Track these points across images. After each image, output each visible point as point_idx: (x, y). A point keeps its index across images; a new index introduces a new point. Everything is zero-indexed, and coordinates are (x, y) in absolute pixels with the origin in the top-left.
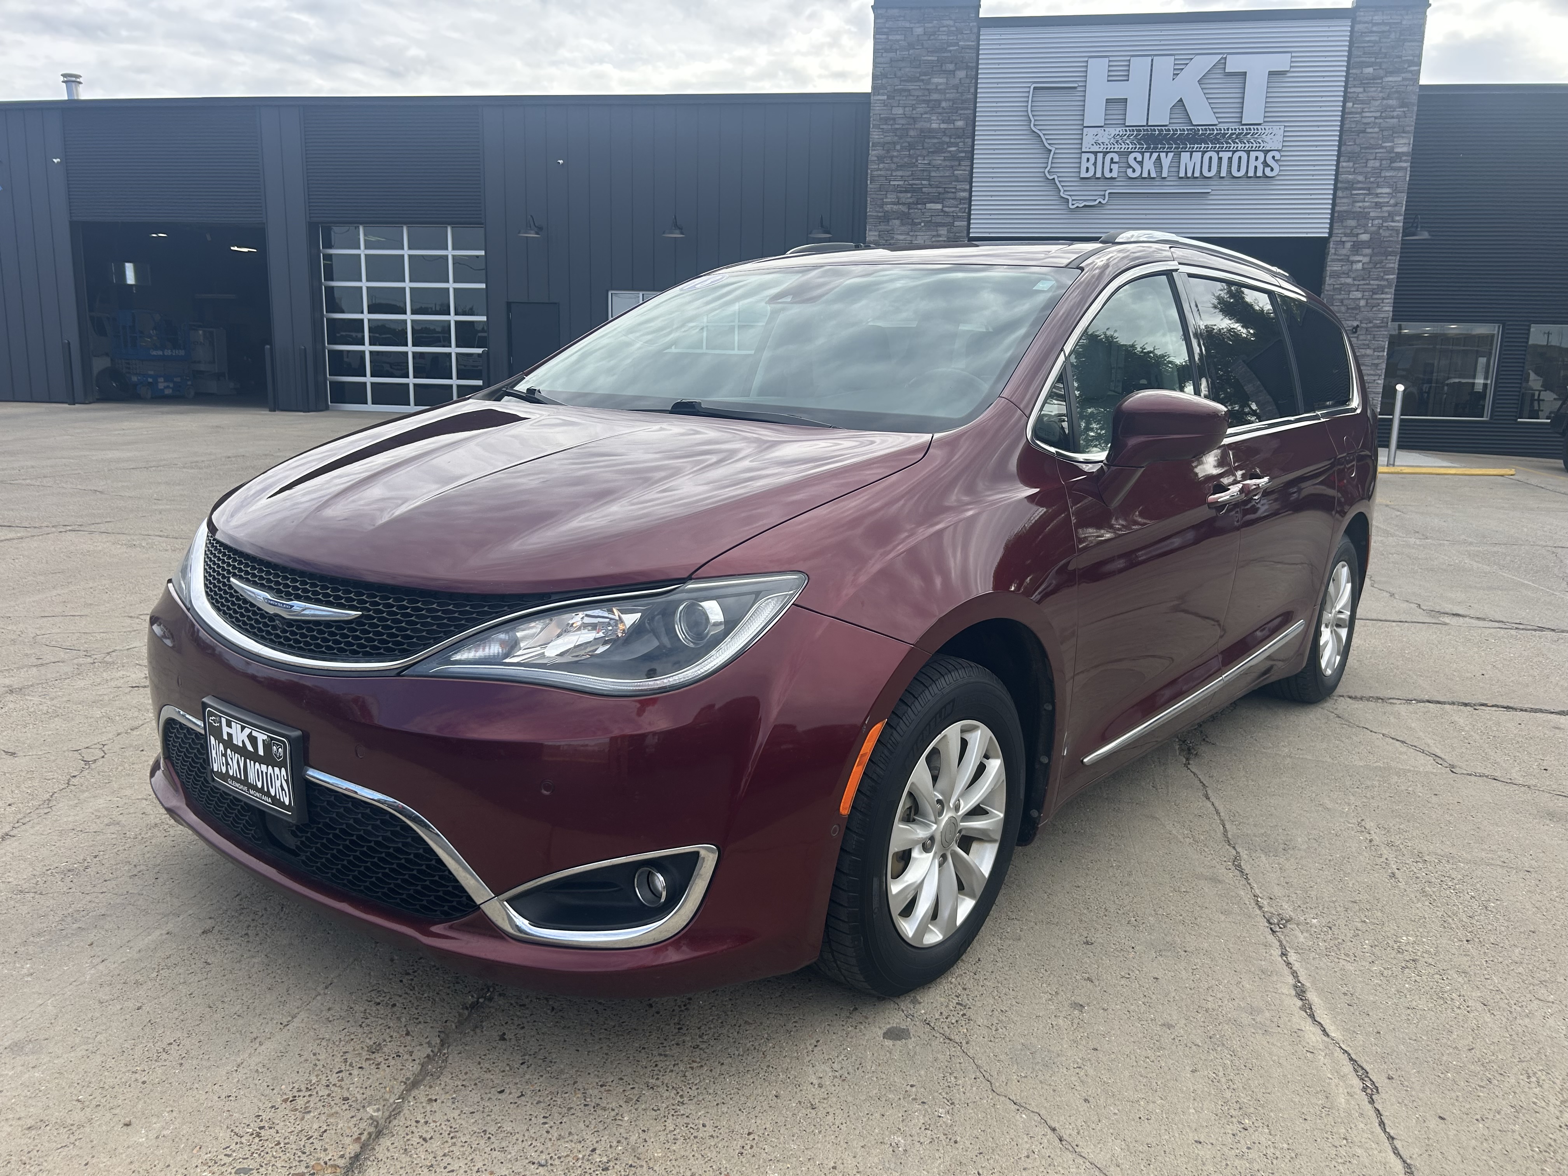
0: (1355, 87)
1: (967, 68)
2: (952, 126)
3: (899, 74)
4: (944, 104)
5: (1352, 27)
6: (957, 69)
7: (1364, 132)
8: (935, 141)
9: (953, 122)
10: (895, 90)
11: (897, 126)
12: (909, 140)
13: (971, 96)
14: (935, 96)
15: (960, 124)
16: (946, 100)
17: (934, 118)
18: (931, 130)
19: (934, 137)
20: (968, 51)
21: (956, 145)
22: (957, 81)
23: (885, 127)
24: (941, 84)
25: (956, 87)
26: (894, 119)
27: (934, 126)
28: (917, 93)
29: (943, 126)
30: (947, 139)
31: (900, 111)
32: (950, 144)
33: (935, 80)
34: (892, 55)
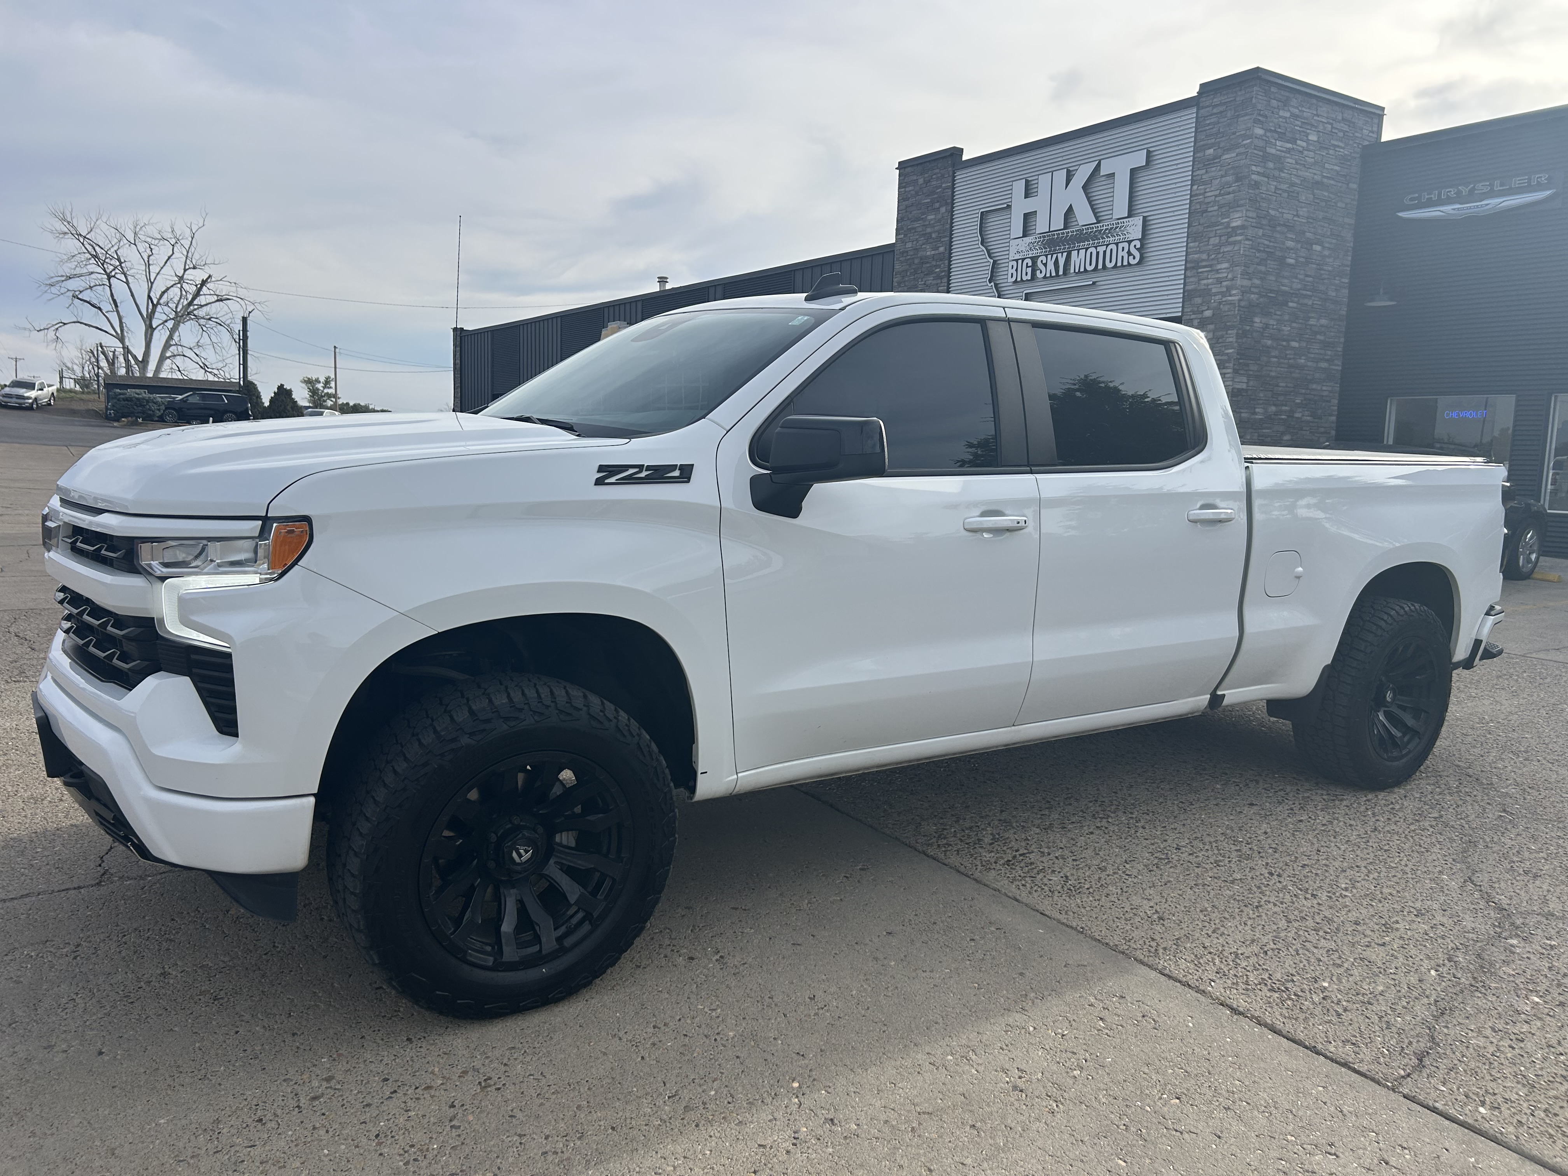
0: (1199, 169)
1: (947, 204)
2: (937, 252)
3: (910, 216)
4: (934, 236)
5: (1197, 113)
6: (941, 206)
7: (1206, 211)
8: (928, 265)
9: (937, 248)
10: (908, 229)
11: (909, 257)
12: (914, 267)
13: (948, 226)
14: (929, 230)
15: (942, 249)
16: (934, 232)
17: (928, 247)
18: (927, 257)
19: (927, 263)
20: (947, 190)
21: (939, 266)
22: (939, 216)
23: (901, 259)
24: (932, 219)
25: (939, 221)
26: (907, 252)
27: (928, 253)
28: (920, 229)
29: (933, 252)
30: (934, 263)
31: (909, 245)
32: (937, 266)
33: (929, 217)
34: (907, 203)
